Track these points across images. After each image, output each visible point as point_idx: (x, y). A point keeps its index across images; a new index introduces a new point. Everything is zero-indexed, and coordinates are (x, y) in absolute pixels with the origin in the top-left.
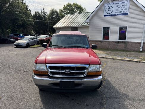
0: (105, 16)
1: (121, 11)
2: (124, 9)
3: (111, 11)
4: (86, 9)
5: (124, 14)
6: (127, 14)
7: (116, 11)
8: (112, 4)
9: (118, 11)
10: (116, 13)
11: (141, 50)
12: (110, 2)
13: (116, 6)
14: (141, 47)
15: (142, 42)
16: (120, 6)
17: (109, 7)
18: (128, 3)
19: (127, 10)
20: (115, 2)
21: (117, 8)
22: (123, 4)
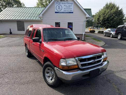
0: (56, 12)
1: (68, 10)
2: (70, 9)
3: (61, 9)
4: (24, 4)
5: (70, 13)
6: (73, 13)
7: (65, 10)
8: (61, 3)
9: (66, 10)
10: (64, 11)
11: (83, 39)
12: (60, 2)
13: (64, 6)
14: (83, 38)
15: (83, 34)
16: (67, 6)
17: (58, 6)
18: (73, 4)
19: (72, 10)
20: (63, 2)
21: (65, 7)
22: (69, 5)
